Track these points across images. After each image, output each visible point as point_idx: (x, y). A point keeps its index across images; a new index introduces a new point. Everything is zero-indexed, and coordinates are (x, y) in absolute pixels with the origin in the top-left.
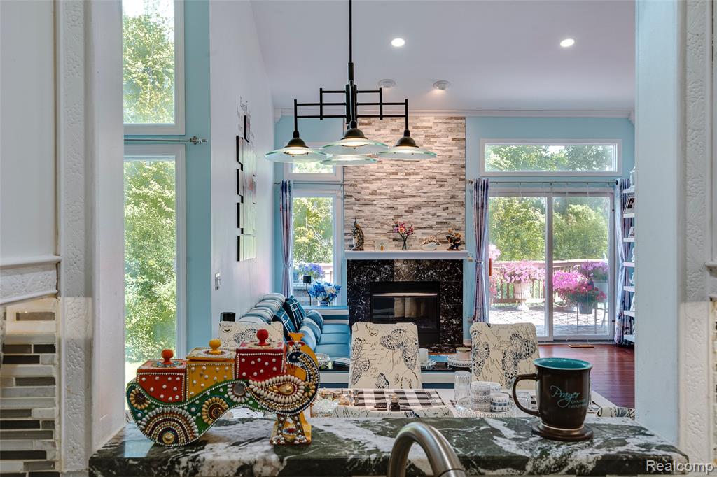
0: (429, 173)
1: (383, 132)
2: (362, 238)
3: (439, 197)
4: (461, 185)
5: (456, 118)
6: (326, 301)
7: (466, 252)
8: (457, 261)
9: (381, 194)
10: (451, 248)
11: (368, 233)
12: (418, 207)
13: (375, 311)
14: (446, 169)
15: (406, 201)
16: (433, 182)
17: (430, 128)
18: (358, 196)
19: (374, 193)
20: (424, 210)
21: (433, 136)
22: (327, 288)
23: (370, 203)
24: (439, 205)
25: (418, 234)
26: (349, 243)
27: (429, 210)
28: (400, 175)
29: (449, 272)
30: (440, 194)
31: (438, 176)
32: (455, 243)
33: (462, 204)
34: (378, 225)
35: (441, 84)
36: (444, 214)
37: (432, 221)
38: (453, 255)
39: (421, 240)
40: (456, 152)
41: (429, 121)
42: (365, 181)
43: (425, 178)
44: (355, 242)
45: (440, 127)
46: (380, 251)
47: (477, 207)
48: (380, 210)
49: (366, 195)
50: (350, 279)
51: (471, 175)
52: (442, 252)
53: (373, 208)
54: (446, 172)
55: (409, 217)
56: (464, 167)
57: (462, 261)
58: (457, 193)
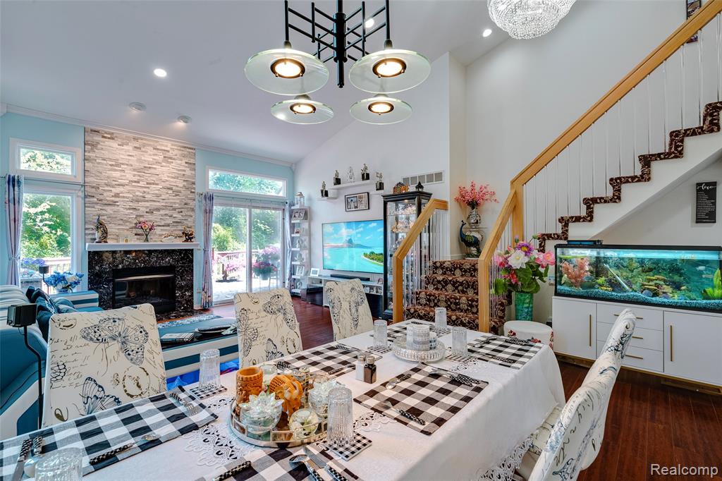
0: (167, 184)
1: (125, 147)
2: (105, 232)
3: (175, 203)
4: (191, 196)
5: (187, 148)
6: (65, 289)
7: (197, 244)
8: (189, 250)
9: (124, 197)
10: (185, 241)
11: (112, 229)
12: (158, 210)
13: (117, 293)
14: (181, 184)
15: (148, 204)
16: (170, 192)
17: (168, 151)
18: (101, 197)
19: (117, 195)
20: (162, 212)
21: (171, 158)
22: (68, 277)
23: (114, 204)
24: (175, 209)
25: (158, 230)
26: (90, 237)
27: (167, 212)
28: (141, 184)
29: (182, 259)
30: (176, 201)
31: (174, 188)
32: (189, 237)
33: (193, 210)
34: (121, 222)
35: (185, 119)
36: (179, 216)
37: (170, 221)
38: (187, 246)
39: (161, 235)
40: (188, 172)
41: (167, 146)
42: (107, 185)
43: (163, 188)
44: (98, 235)
45: (176, 152)
46: (124, 243)
47: (206, 211)
48: (122, 209)
49: (108, 196)
50: (91, 267)
51: (199, 189)
52: (179, 244)
53: (115, 208)
54: (181, 185)
55: (150, 217)
56: (194, 183)
57: (193, 250)
58: (189, 201)
